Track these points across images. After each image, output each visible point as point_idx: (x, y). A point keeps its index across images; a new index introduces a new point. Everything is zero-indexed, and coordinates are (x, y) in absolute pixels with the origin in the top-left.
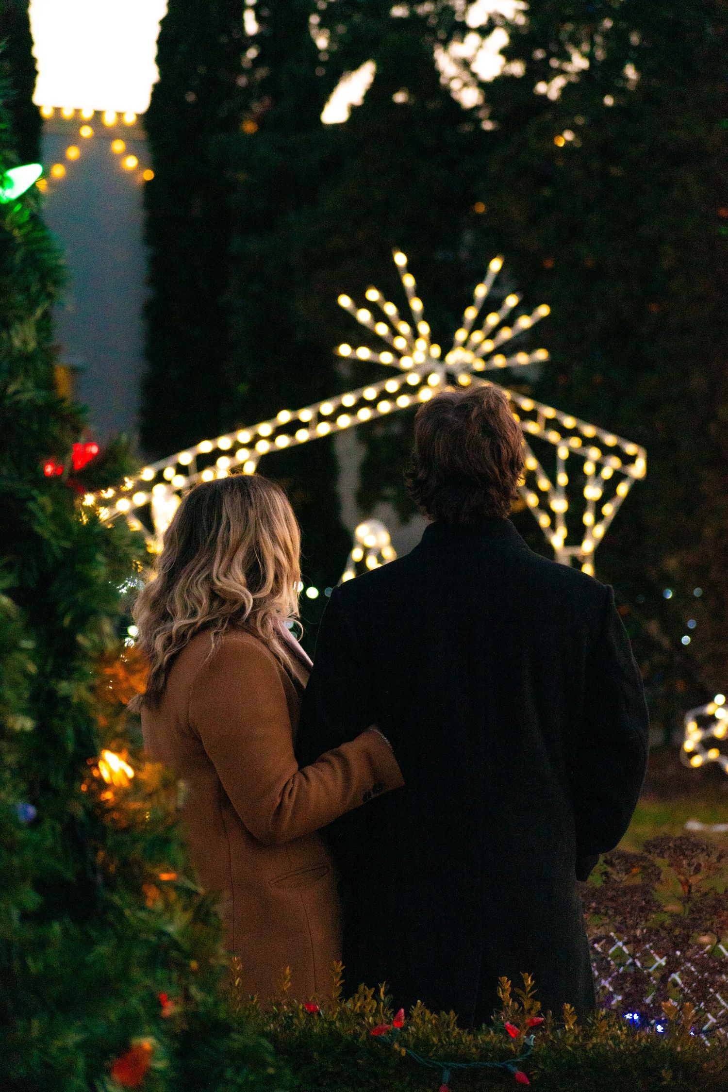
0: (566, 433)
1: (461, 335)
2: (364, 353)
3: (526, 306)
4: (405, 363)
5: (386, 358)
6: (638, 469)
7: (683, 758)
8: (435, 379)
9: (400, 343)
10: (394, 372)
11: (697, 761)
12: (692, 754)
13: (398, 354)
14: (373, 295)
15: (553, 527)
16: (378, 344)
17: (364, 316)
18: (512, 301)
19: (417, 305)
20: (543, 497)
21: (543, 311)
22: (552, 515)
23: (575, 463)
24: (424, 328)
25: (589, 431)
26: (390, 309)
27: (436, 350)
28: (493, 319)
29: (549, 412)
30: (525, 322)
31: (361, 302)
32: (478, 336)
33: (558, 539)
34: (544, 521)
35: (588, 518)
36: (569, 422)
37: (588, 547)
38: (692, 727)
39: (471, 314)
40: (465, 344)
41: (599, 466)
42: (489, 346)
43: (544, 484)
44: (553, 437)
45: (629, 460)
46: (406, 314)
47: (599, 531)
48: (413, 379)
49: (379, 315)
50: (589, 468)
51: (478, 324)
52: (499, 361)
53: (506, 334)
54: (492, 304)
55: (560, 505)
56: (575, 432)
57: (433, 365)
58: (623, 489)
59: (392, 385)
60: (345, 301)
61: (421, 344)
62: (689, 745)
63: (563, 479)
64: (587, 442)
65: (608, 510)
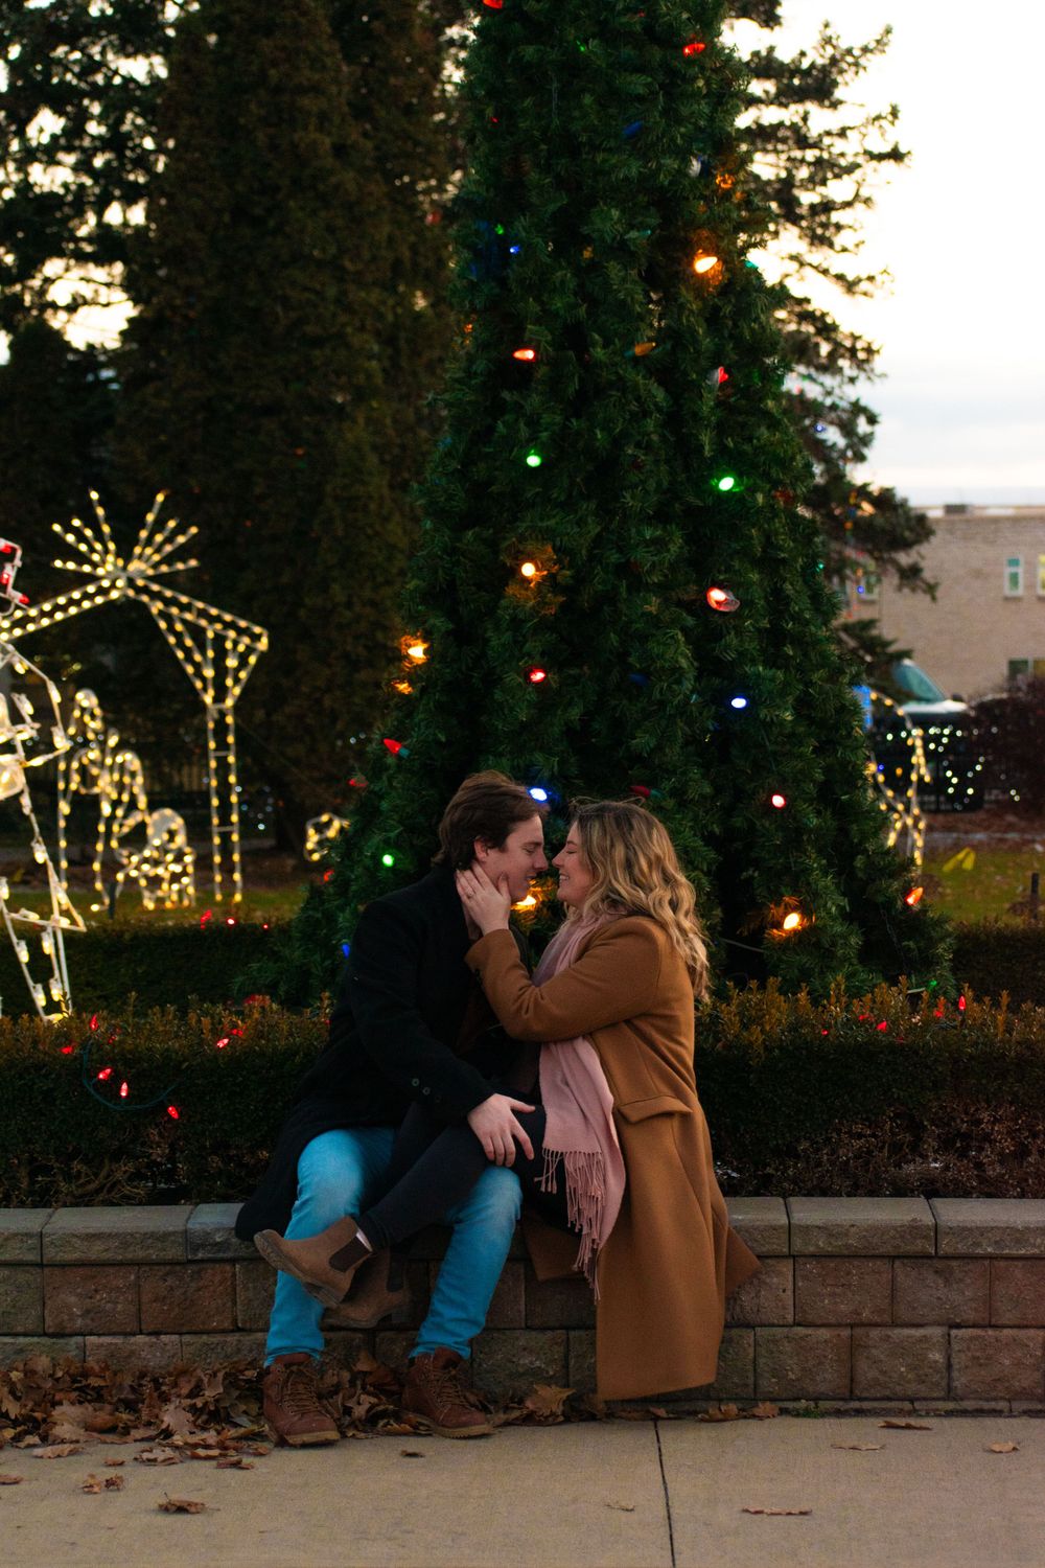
0: (212, 620)
1: (137, 550)
2: (71, 566)
3: (181, 529)
4: (100, 571)
5: (87, 568)
6: (263, 644)
7: (306, 855)
8: (120, 583)
9: (96, 557)
10: (93, 578)
11: (316, 857)
12: (312, 852)
13: (95, 565)
14: (76, 523)
15: (205, 689)
16: (82, 559)
17: (70, 538)
18: (172, 524)
19: (106, 529)
20: (198, 667)
21: (194, 530)
22: (204, 680)
23: (220, 639)
24: (112, 546)
25: (228, 617)
26: (88, 533)
27: (120, 562)
28: (159, 538)
29: (200, 605)
30: (181, 539)
31: (68, 528)
32: (149, 551)
33: (208, 698)
34: (199, 685)
35: (229, 682)
36: (214, 612)
37: (229, 702)
38: (311, 832)
39: (144, 534)
40: (140, 557)
41: (236, 643)
42: (156, 558)
43: (198, 658)
44: (203, 623)
45: (256, 638)
46: (99, 536)
47: (237, 691)
48: (106, 583)
49: (81, 538)
50: (229, 645)
51: (149, 542)
52: (164, 569)
53: (168, 548)
54: (159, 525)
55: (209, 673)
56: (218, 619)
57: (120, 573)
58: (252, 660)
59: (91, 589)
60: (57, 528)
61: (110, 558)
62: (310, 845)
63: (210, 654)
64: (228, 625)
65: (243, 675)
